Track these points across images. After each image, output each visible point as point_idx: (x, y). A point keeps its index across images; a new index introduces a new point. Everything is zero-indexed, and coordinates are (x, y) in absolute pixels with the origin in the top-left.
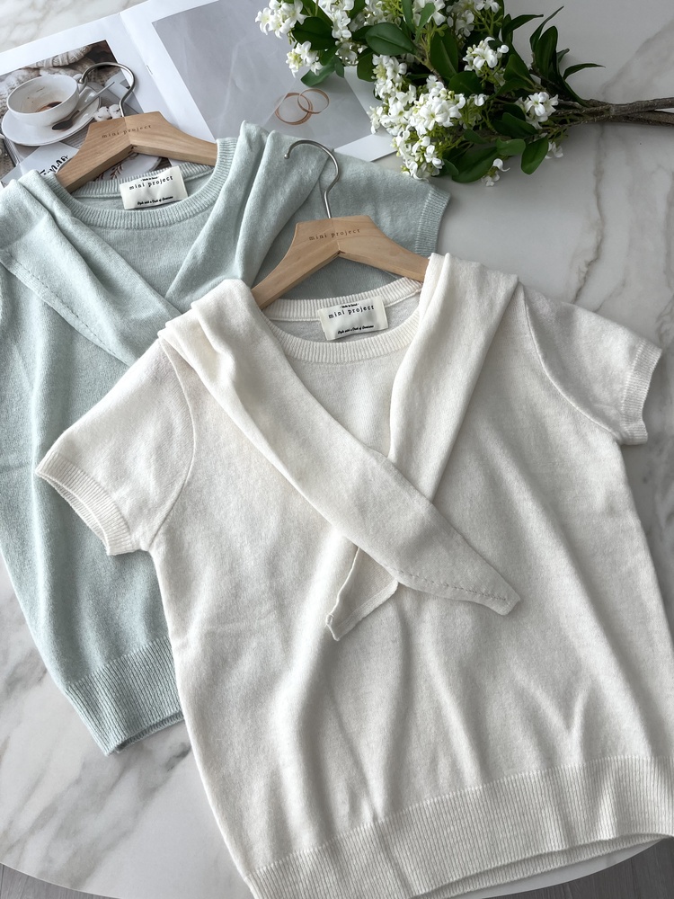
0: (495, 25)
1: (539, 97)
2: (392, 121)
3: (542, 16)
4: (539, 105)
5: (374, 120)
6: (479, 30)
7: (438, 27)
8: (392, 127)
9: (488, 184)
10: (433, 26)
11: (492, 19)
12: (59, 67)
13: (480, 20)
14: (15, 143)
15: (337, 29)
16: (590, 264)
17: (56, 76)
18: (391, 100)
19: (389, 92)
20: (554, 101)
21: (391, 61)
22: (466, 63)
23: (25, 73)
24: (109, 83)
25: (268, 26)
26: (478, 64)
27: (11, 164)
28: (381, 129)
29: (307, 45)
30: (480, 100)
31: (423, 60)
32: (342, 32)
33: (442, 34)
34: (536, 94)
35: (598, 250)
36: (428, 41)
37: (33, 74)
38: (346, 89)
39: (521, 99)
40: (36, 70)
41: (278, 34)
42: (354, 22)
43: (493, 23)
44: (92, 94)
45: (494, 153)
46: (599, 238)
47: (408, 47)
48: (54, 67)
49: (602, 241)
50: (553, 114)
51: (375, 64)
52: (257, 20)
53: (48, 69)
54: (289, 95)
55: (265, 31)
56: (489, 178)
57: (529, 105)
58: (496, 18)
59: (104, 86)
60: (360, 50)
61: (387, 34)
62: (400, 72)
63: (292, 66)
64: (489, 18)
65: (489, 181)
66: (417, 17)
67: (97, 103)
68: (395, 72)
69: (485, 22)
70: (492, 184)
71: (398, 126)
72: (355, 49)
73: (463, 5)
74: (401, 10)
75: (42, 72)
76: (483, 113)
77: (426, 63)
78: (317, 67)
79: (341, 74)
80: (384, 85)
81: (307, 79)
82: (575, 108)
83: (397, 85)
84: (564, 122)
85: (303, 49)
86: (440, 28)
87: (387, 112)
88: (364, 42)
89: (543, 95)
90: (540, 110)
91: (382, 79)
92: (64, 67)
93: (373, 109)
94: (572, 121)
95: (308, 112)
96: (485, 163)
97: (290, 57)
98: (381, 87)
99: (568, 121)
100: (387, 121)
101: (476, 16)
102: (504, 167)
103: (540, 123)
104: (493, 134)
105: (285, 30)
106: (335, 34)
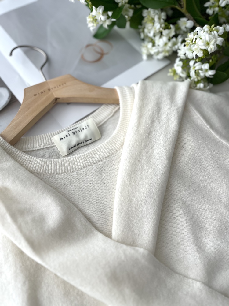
5: (145, 53)
19: (158, 31)
21: (157, 11)
51: (144, 15)
54: (87, 46)
62: (163, 17)
63: (91, 24)
68: (159, 18)
77: (184, 10)
78: (107, 23)
80: (153, 27)
83: (162, 26)
87: (154, 45)
91: (151, 24)
97: (89, 19)
98: (150, 30)
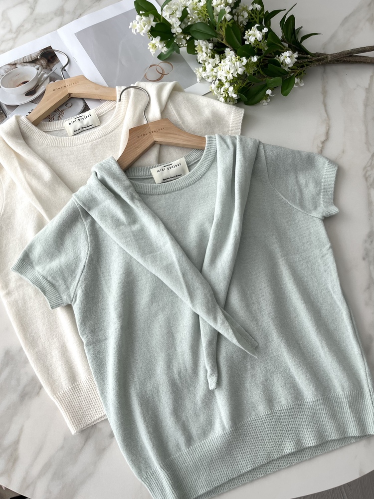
0: (260, 17)
1: (287, 54)
2: (208, 74)
3: (285, 10)
4: (288, 58)
5: (198, 75)
6: (251, 21)
7: (229, 22)
8: (208, 78)
9: (264, 104)
10: (226, 22)
11: (258, 14)
12: (26, 62)
13: (251, 16)
14: (6, 105)
15: (174, 28)
16: (323, 143)
17: (26, 67)
18: (206, 64)
19: (205, 59)
20: (296, 55)
21: (204, 42)
22: (246, 40)
23: (9, 67)
24: (54, 69)
25: (136, 30)
26: (252, 39)
27: (5, 116)
28: (203, 79)
29: (158, 38)
30: (255, 59)
31: (222, 40)
32: (177, 29)
33: (231, 25)
34: (285, 52)
35: (327, 134)
36: (224, 30)
37: (13, 67)
38: (181, 60)
39: (277, 56)
40: (14, 65)
41: (142, 34)
42: (183, 23)
43: (258, 16)
44: (45, 76)
45: (266, 87)
46: (328, 128)
47: (213, 34)
48: (24, 62)
49: (329, 129)
50: (296, 62)
51: (196, 45)
52: (130, 27)
53: (21, 64)
54: (151, 66)
55: (135, 33)
56: (264, 101)
57: (282, 58)
58: (260, 13)
59: (51, 70)
60: (188, 38)
61: (201, 28)
62: (210, 48)
63: (151, 50)
64: (256, 14)
65: (264, 102)
66: (216, 17)
67: (48, 80)
68: (207, 48)
69: (254, 16)
70: (266, 104)
71: (212, 77)
72: (185, 38)
73: (241, 8)
74: (207, 14)
75: (17, 66)
76: (258, 66)
77: (224, 42)
78: (165, 50)
79: (178, 52)
80: (202, 56)
81: (160, 57)
82: (308, 58)
83: (209, 55)
84: (303, 66)
85: (156, 41)
86: (230, 22)
87: (205, 70)
88: (190, 34)
89: (289, 53)
90: (288, 61)
91: (200, 53)
92: (30, 62)
93: (197, 69)
94: (307, 65)
95: (162, 74)
96: (262, 93)
97: (150, 46)
98: (200, 57)
99: (305, 66)
100: (205, 75)
101: (249, 13)
102: (272, 94)
103: (289, 68)
104: (264, 77)
105: (145, 31)
106: (173, 31)
